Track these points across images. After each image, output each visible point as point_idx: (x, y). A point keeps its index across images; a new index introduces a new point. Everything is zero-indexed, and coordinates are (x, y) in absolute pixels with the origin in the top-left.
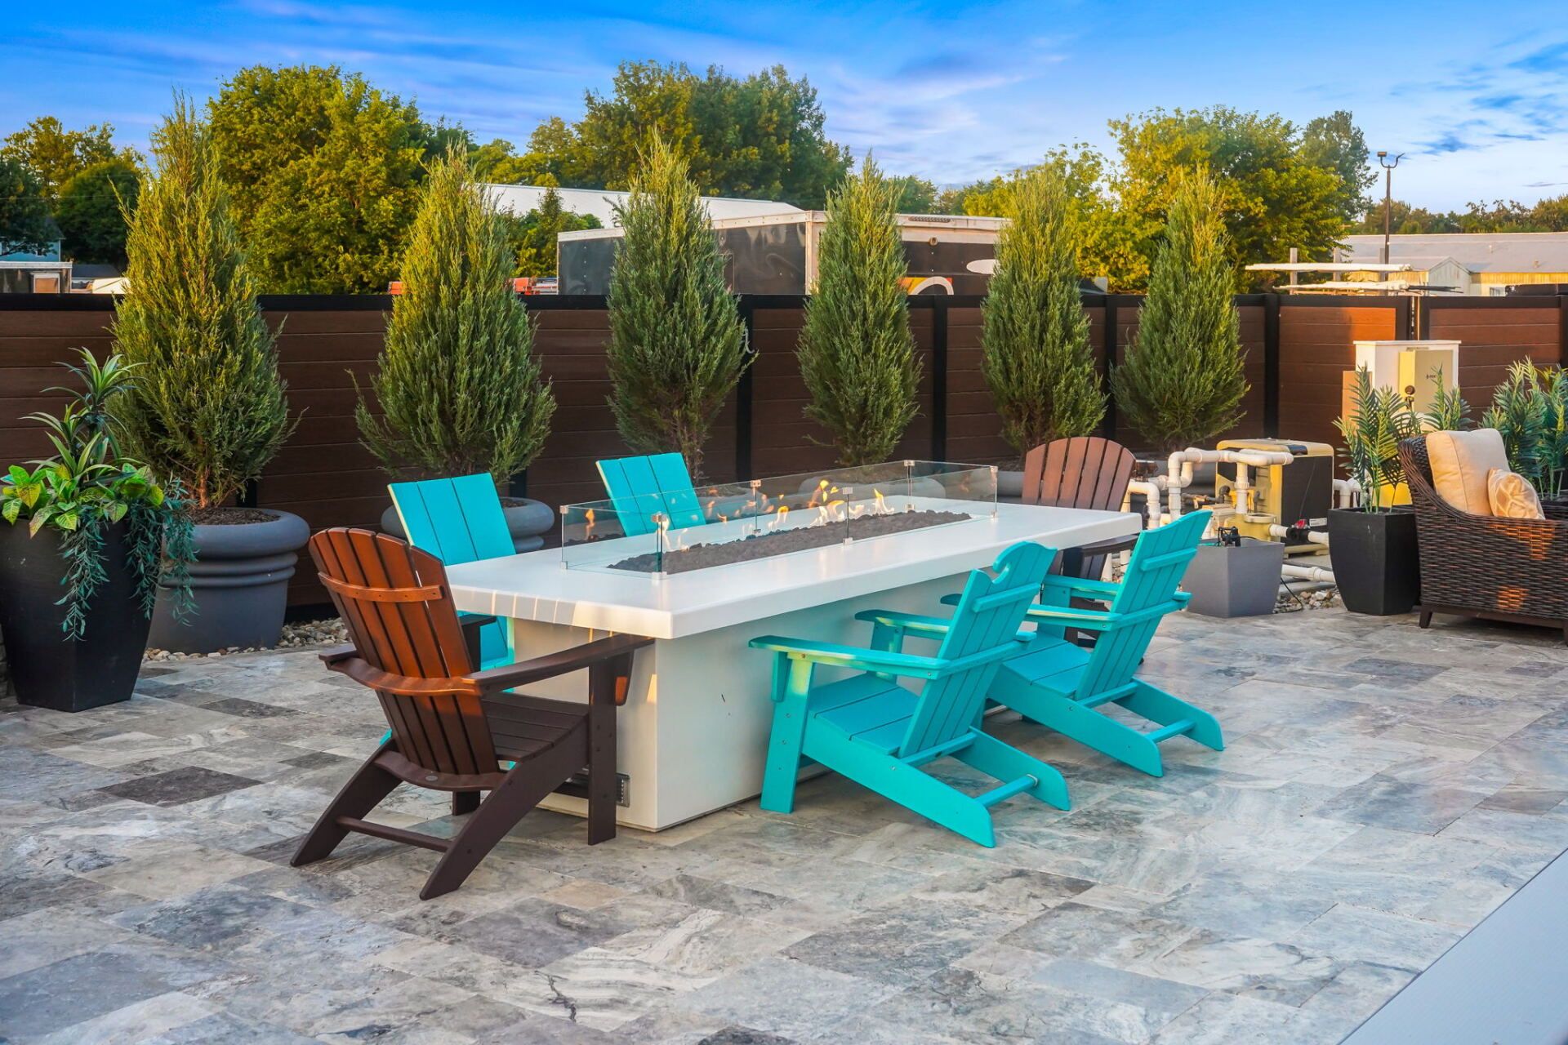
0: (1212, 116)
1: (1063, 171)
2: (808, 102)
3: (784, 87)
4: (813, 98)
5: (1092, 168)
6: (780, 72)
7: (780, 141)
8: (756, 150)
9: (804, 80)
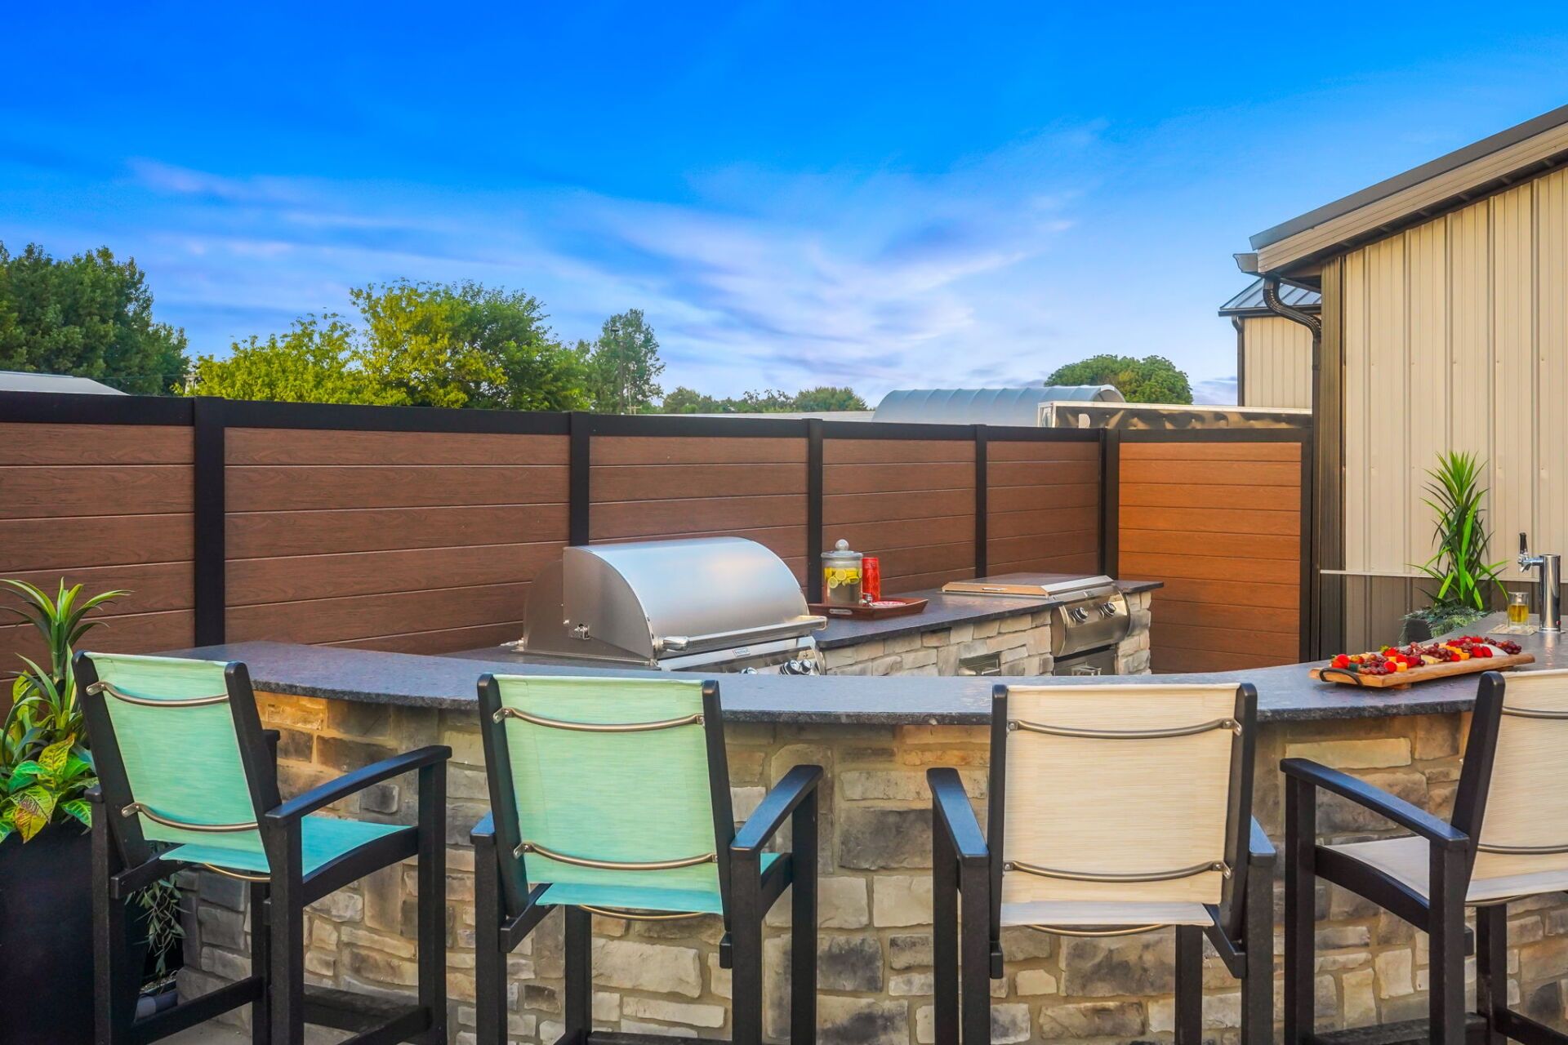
0: (460, 290)
1: (311, 339)
2: (134, 285)
3: (110, 268)
4: (140, 281)
5: (341, 338)
6: (105, 254)
7: (104, 321)
8: (78, 329)
9: (132, 263)
